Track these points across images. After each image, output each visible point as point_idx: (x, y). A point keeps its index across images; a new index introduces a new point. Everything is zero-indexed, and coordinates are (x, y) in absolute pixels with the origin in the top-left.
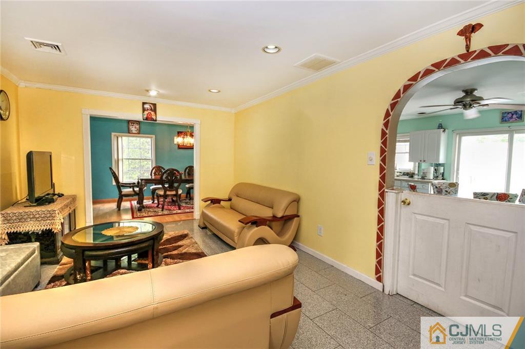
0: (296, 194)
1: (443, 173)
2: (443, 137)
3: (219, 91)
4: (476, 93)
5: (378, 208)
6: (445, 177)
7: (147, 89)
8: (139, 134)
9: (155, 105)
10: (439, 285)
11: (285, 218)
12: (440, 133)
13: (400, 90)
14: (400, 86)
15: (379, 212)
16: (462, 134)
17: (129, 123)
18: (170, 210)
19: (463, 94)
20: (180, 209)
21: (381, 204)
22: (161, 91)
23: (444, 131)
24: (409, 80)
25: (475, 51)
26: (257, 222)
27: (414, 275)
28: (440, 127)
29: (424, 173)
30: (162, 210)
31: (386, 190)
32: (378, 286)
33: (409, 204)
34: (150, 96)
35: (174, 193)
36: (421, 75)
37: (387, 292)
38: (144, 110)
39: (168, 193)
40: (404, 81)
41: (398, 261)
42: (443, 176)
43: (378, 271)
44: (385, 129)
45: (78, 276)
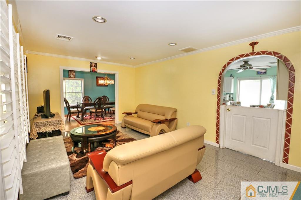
0: (175, 109)
1: (233, 97)
2: (233, 81)
3: (134, 58)
4: (249, 63)
5: (217, 113)
6: (234, 99)
7: (96, 56)
8: (75, 78)
9: (96, 64)
10: (242, 141)
11: (171, 120)
12: (231, 79)
13: (226, 64)
14: (226, 62)
15: (217, 114)
16: (240, 80)
17: (69, 72)
18: (99, 120)
19: (244, 63)
20: (104, 119)
21: (218, 111)
22: (103, 57)
23: (233, 78)
24: (230, 60)
25: (256, 52)
26: (160, 122)
27: (232, 139)
28: (231, 76)
29: (224, 97)
30: (95, 120)
31: (220, 105)
32: (217, 145)
33: (230, 111)
34: (98, 60)
35: (101, 110)
36: (235, 59)
37: (221, 147)
38: (91, 66)
39: (98, 111)
40: (228, 61)
41: (225, 134)
42: (233, 99)
43: (217, 139)
44: (219, 80)
45: (84, 150)
